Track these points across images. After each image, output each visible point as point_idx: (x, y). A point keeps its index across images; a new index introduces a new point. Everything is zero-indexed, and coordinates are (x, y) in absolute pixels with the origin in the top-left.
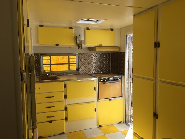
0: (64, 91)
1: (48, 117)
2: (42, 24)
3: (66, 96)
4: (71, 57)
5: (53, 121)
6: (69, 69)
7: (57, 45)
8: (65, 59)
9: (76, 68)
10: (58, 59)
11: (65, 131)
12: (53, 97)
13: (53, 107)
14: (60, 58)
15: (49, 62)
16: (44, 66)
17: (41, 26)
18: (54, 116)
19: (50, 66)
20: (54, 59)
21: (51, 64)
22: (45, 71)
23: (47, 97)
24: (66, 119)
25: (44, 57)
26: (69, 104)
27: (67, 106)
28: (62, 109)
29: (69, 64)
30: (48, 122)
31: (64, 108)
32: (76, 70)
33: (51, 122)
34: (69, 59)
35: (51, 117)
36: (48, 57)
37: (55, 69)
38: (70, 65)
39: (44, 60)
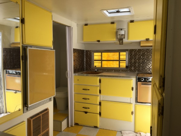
0: (99, 86)
1: (84, 107)
2: (86, 23)
3: (100, 92)
4: (121, 53)
5: (88, 112)
6: (119, 66)
7: (99, 41)
8: (115, 56)
9: (125, 65)
10: (109, 56)
11: (98, 126)
12: (88, 90)
13: (88, 99)
14: (111, 54)
15: (101, 58)
16: (95, 62)
17: (86, 25)
18: (88, 108)
19: (100, 62)
20: (105, 55)
21: (102, 60)
22: (96, 66)
23: (83, 89)
24: (100, 114)
25: (95, 54)
26: (103, 100)
27: (101, 101)
28: (97, 104)
29: (119, 60)
30: (84, 112)
31: (98, 103)
32: (125, 67)
33: (86, 113)
34: (119, 55)
35: (86, 108)
36: (100, 54)
37: (106, 65)
38: (121, 62)
39: (94, 57)
